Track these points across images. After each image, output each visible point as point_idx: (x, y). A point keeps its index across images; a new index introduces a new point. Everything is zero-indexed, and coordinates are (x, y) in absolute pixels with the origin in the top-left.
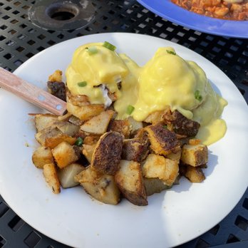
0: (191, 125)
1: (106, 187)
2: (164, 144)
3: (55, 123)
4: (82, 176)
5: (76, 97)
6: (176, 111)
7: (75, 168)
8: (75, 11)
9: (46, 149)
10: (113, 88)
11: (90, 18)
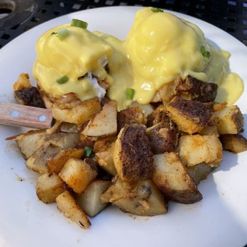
0: (209, 88)
1: (148, 197)
2: (197, 119)
3: (47, 140)
4: (112, 193)
5: (61, 97)
6: (189, 76)
7: (97, 187)
8: (11, 5)
9: (50, 176)
10: (102, 73)
11: (33, 7)
